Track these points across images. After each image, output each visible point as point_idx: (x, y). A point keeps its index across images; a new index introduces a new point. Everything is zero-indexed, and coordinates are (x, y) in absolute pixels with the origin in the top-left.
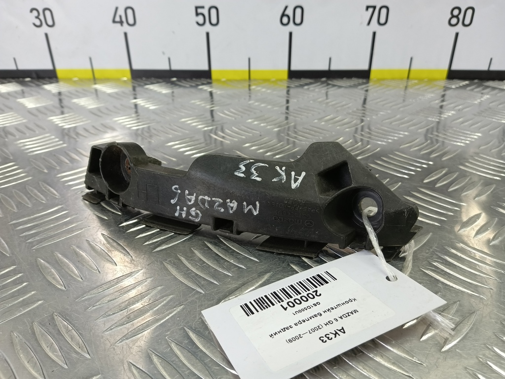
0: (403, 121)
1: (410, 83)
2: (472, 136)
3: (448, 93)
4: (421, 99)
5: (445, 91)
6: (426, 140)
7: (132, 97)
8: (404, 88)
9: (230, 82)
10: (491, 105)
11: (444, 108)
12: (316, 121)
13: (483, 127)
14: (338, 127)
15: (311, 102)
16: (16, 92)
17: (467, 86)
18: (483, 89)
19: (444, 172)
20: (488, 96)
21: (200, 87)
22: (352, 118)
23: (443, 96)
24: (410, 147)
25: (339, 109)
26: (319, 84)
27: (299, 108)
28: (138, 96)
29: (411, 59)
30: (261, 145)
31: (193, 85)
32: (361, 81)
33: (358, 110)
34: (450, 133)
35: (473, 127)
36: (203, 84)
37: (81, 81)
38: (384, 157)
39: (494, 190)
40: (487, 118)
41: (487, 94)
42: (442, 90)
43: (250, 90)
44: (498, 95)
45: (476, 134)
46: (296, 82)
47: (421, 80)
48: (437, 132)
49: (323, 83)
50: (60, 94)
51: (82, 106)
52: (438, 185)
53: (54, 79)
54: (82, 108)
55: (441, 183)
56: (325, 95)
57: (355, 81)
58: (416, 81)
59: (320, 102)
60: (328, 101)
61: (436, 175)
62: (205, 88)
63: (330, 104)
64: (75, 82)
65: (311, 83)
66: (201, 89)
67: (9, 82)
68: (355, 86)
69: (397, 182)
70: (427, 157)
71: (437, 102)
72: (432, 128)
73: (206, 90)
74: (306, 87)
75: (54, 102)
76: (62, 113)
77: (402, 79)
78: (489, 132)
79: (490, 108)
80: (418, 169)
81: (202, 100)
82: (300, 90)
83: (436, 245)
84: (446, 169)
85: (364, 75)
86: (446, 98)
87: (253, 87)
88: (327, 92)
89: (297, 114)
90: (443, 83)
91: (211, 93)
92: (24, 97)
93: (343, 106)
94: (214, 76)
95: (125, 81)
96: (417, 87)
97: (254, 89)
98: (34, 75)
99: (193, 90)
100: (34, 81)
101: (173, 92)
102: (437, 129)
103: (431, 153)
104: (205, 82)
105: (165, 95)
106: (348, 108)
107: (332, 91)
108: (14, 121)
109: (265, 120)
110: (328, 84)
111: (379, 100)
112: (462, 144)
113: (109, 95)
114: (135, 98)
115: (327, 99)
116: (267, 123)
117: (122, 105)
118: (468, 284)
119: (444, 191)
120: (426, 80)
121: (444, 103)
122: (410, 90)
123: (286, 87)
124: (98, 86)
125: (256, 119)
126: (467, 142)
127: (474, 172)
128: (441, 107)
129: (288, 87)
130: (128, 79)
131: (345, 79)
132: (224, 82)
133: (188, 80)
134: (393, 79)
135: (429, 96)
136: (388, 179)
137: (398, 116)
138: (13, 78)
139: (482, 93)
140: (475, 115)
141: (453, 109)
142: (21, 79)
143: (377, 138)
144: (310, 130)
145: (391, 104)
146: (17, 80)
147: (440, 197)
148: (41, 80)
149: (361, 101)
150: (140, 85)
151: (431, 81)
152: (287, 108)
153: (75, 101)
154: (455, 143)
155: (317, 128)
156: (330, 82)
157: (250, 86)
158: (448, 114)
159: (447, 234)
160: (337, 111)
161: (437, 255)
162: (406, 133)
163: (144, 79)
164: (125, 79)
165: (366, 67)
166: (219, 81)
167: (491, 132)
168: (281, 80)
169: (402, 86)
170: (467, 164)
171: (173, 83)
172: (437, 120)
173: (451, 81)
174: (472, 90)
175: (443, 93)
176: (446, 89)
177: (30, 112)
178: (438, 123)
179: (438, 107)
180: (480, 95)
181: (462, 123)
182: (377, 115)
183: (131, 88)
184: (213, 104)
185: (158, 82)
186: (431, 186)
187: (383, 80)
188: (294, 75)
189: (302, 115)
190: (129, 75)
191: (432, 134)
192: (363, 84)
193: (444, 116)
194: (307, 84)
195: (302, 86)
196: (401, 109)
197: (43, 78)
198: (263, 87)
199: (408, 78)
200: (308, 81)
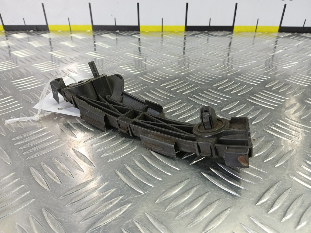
0: (253, 55)
1: (257, 34)
2: (293, 64)
3: (279, 40)
4: (263, 43)
5: (277, 39)
6: (266, 66)
9: (150, 33)
10: (304, 46)
11: (277, 48)
12: (203, 55)
13: (299, 59)
14: (216, 58)
15: (200, 44)
16: (26, 38)
17: (290, 36)
18: (300, 38)
19: (277, 82)
20: (302, 42)
21: (134, 36)
22: (224, 53)
23: (276, 41)
24: (258, 69)
25: (216, 48)
26: (203, 34)
27: (193, 47)
29: (258, 19)
30: (172, 67)
31: (129, 34)
32: (228, 33)
33: (227, 48)
34: (280, 62)
35: (293, 58)
36: (135, 34)
37: (63, 32)
38: (243, 74)
39: (304, 92)
40: (301, 54)
41: (302, 40)
42: (276, 38)
43: (162, 37)
44: (309, 41)
45: (295, 62)
46: (190, 33)
47: (263, 33)
48: (273, 61)
49: (206, 33)
50: (50, 39)
51: (66, 46)
52: (273, 89)
53: (47, 31)
54: (67, 47)
55: (275, 87)
56: (207, 40)
57: (224, 33)
58: (261, 33)
59: (204, 44)
60: (209, 44)
61: (272, 83)
62: (137, 36)
63: (211, 45)
64: (59, 32)
65: (199, 34)
66: (134, 37)
68: (225, 36)
69: (251, 87)
70: (267, 74)
71: (273, 44)
72: (270, 59)
73: (137, 37)
74: (196, 36)
75: (48, 43)
77: (252, 32)
78: (303, 61)
79: (303, 48)
80: (262, 81)
82: (193, 37)
83: (272, 118)
84: (278, 81)
85: (230, 29)
86: (278, 43)
87: (164, 36)
88: (208, 39)
89: (192, 51)
90: (277, 34)
91: (139, 39)
93: (218, 46)
94: (141, 29)
95: (89, 32)
96: (261, 36)
97: (165, 37)
98: (35, 29)
99: (129, 37)
100: (35, 32)
101: (117, 39)
102: (273, 59)
103: (269, 72)
104: (136, 33)
105: (114, 40)
106: (221, 47)
107: (211, 38)
108: (29, 54)
109: (173, 54)
110: (209, 34)
111: (239, 43)
112: (287, 68)
113: (81, 40)
115: (208, 43)
116: (175, 56)
117: (89, 46)
119: (277, 91)
120: (266, 32)
121: (277, 46)
122: (257, 38)
123: (184, 36)
124: (73, 35)
125: (168, 53)
126: (290, 67)
127: (294, 82)
128: (275, 47)
129: (185, 36)
130: (91, 31)
131: (218, 31)
132: (147, 32)
133: (126, 31)
134: (247, 32)
135: (268, 41)
136: (245, 86)
137: (250, 53)
138: (23, 30)
139: (299, 40)
140: (294, 52)
141: (282, 49)
142: (27, 31)
143: (239, 64)
144: (200, 60)
145: (246, 46)
146: (25, 31)
147: (274, 95)
148: (39, 31)
149: (228, 44)
150: (98, 35)
151: (269, 33)
152: (184, 48)
153: (62, 43)
154: (283, 67)
155: (204, 58)
156: (210, 33)
157: (162, 35)
158: (279, 51)
159: (278, 113)
160: (215, 49)
161: (273, 123)
162: (255, 62)
163: (100, 31)
164: (89, 31)
165: (231, 25)
166: (144, 32)
167: (303, 62)
168: (181, 32)
169: (252, 36)
170: (290, 78)
171: (117, 33)
172: (273, 55)
173: (281, 33)
174: (293, 38)
175: (276, 40)
176: (278, 37)
177: (37, 49)
178: (273, 56)
179: (273, 47)
180: (298, 41)
181: (287, 56)
182: (238, 51)
183: (92, 36)
184: (140, 44)
185: (108, 33)
186: (270, 89)
187: (241, 32)
188: (189, 29)
189: (195, 51)
190: (91, 29)
191: (269, 62)
192: (230, 34)
193: (277, 52)
194: (196, 34)
195: (193, 35)
196: (252, 48)
197: (40, 30)
198: (171, 36)
199: (256, 31)
200: (197, 32)
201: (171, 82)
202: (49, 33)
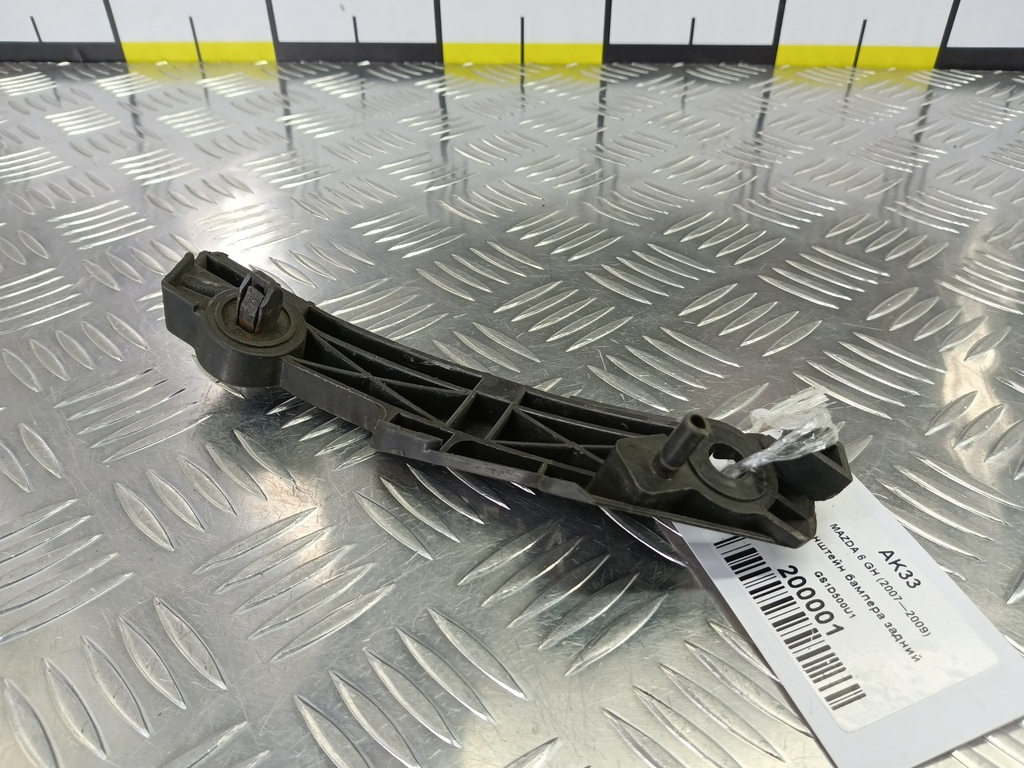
0: (838, 171)
1: (858, 77)
2: (977, 212)
3: (935, 101)
4: (877, 117)
5: (929, 97)
6: (880, 220)
7: (280, 109)
8: (845, 90)
9: (481, 69)
11: (923, 139)
12: (658, 171)
13: (1000, 189)
14: (703, 187)
15: (650, 123)
16: (42, 96)
18: (1012, 94)
19: (909, 296)
20: (1019, 112)
21: (420, 83)
22: (733, 163)
23: (924, 110)
24: (848, 236)
25: (707, 140)
26: (667, 76)
27: (624, 137)
28: (292, 108)
29: (865, 24)
30: (543, 229)
31: (404, 76)
32: (756, 69)
33: (744, 142)
34: (932, 203)
35: (980, 188)
36: (426, 76)
37: (174, 66)
38: (792, 259)
39: (1007, 338)
41: (1019, 105)
42: (922, 96)
43: (523, 90)
45: (985, 206)
46: (622, 71)
47: (881, 70)
48: (905, 199)
49: (677, 73)
50: (132, 99)
51: (177, 130)
52: (895, 327)
53: (119, 65)
54: (178, 135)
55: (899, 322)
56: (679, 105)
57: (744, 70)
58: (872, 73)
59: (667, 123)
60: (683, 119)
61: (893, 302)
62: (432, 86)
63: (690, 128)
64: (161, 70)
65: (651, 75)
66: (421, 88)
67: (27, 71)
68: (744, 82)
69: (814, 319)
70: (878, 260)
71: (910, 124)
72: (897, 189)
73: (432, 91)
74: (640, 86)
75: (122, 121)
76: (140, 150)
77: (842, 67)
78: (1012, 200)
80: (859, 290)
81: (423, 116)
82: (627, 91)
83: (879, 463)
84: (916, 290)
85: (763, 57)
86: (931, 114)
87: (528, 84)
88: (684, 98)
89: (620, 153)
90: (927, 76)
91: (442, 99)
92: (60, 109)
93: (715, 134)
94: (448, 56)
95: (263, 69)
96: (873, 87)
97: (532, 87)
98: (77, 56)
99: (405, 89)
100: (76, 67)
101: (363, 95)
102: (906, 192)
103: (886, 250)
104: (430, 72)
105: (347, 103)
106: (727, 137)
107: (696, 95)
110: (688, 78)
111: (790, 119)
112: (953, 230)
113: (233, 103)
114: (287, 112)
115: (682, 113)
116: (557, 175)
117: (259, 129)
118: (933, 547)
119: (903, 339)
120: (892, 69)
121: (924, 129)
122: (856, 95)
123: (598, 84)
124: (208, 82)
125: (535, 165)
126: (965, 225)
128: (918, 137)
129: (603, 84)
130: (269, 64)
131: (723, 64)
132: (469, 68)
133: (394, 65)
134: (824, 68)
135: (897, 109)
136: (796, 313)
137: (830, 159)
138: (33, 61)
139: (1007, 105)
140: (988, 158)
141: (942, 143)
142: (49, 64)
144: (645, 194)
145: (814, 131)
146: (42, 65)
147: (896, 354)
148: (91, 66)
149: (753, 122)
150: (295, 79)
151: (902, 71)
152: (600, 135)
153: (164, 118)
154: (939, 227)
155: (659, 188)
156: (692, 73)
157: (522, 78)
158: (933, 154)
159: (902, 439)
160: (704, 146)
161: (878, 484)
163: (303, 63)
164: (264, 62)
165: (769, 41)
166: (457, 66)
167: (1015, 202)
168: (588, 67)
169: (842, 85)
170: (958, 278)
171: (362, 73)
172: (908, 169)
173: (945, 73)
174: (988, 95)
175: (925, 104)
176: (932, 92)
177: (72, 143)
178: (910, 176)
179: (911, 137)
181: (959, 178)
182: (785, 156)
183: (277, 88)
184: (446, 127)
185: (333, 72)
186: (880, 330)
187: (803, 68)
188: (617, 55)
190: (272, 56)
191: (894, 205)
192: (762, 77)
193: (924, 158)
194: (643, 77)
195: (633, 81)
196: (835, 143)
197: (96, 61)
198: (551, 85)
199: (855, 65)
200: (646, 68)
201: (533, 294)
202: (126, 71)
